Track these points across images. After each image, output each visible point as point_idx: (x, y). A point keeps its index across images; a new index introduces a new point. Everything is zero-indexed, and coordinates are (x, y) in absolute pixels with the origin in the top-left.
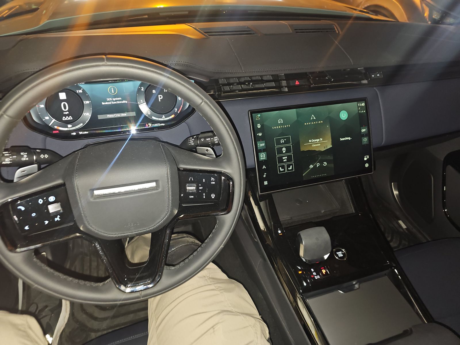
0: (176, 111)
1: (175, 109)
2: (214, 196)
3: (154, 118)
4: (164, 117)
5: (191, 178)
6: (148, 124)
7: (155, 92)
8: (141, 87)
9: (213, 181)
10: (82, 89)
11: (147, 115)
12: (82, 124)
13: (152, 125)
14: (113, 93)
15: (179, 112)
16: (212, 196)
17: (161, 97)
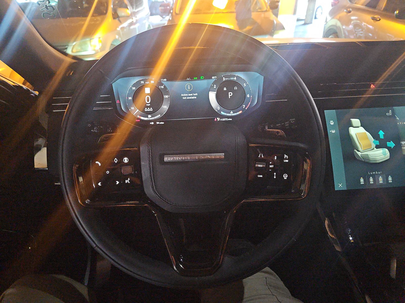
0: (244, 108)
1: (243, 106)
2: (287, 176)
3: (222, 113)
4: (232, 112)
5: (261, 155)
6: (217, 118)
7: (226, 90)
8: (213, 85)
9: (286, 159)
10: (164, 85)
11: (217, 110)
12: (160, 115)
13: (220, 119)
14: (189, 90)
15: (246, 109)
16: (284, 176)
17: (230, 94)
